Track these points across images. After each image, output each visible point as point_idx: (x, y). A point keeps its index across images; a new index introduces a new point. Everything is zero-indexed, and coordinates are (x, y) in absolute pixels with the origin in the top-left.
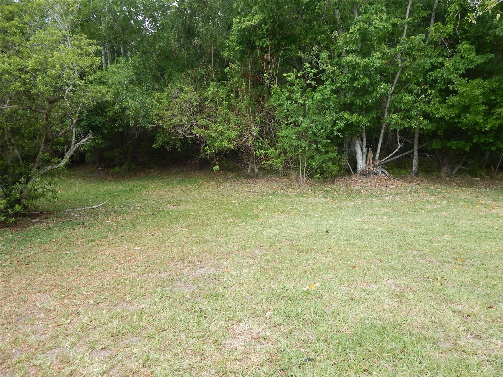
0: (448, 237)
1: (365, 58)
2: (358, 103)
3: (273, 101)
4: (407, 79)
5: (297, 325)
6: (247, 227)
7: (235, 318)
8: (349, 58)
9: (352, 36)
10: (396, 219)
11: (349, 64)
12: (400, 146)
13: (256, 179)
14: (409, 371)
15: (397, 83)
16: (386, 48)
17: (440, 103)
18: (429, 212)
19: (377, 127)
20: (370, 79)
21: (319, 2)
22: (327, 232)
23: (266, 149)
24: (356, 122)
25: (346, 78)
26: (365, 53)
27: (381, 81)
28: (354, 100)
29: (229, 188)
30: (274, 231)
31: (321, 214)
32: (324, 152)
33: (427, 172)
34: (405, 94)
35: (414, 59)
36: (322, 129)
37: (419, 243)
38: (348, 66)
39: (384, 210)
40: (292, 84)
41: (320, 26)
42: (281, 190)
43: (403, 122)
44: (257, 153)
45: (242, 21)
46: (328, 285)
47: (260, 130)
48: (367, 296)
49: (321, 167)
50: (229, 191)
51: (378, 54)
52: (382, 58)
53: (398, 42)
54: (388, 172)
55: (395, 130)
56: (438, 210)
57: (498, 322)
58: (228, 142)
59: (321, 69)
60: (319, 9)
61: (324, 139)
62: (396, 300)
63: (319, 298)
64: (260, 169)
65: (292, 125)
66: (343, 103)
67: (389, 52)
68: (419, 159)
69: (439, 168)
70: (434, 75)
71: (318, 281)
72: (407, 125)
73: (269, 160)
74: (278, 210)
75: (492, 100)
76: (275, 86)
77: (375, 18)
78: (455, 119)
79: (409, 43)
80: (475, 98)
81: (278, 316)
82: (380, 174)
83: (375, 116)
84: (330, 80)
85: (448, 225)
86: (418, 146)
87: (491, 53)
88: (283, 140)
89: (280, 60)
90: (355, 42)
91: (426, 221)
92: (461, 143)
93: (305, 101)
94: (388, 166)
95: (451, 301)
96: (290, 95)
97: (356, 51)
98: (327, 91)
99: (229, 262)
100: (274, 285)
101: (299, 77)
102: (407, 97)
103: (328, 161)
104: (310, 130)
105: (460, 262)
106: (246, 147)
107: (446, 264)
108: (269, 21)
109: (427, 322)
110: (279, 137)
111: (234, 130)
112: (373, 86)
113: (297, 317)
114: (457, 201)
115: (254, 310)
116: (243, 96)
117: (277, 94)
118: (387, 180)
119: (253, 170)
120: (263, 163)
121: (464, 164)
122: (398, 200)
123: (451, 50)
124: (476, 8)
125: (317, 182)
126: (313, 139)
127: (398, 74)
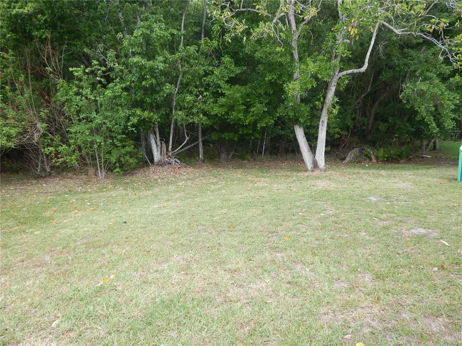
0: (224, 211)
1: (150, 60)
2: (148, 101)
3: (60, 96)
4: (187, 82)
5: (88, 325)
6: (36, 233)
7: (12, 341)
8: (136, 59)
9: (136, 40)
10: (187, 201)
11: (136, 64)
12: (187, 138)
13: (49, 178)
14: (190, 333)
15: (180, 85)
16: (167, 54)
17: (213, 103)
18: (212, 192)
19: (167, 122)
20: (156, 79)
21: (101, 2)
22: (125, 222)
23: (57, 146)
24: (147, 118)
25: (134, 77)
26: (150, 56)
27: (166, 82)
28: (144, 98)
29: (14, 191)
30: (68, 231)
31: (121, 206)
32: (121, 146)
33: (211, 159)
34: (187, 95)
35: (192, 66)
36: (117, 124)
37: (203, 219)
38: (135, 66)
39: (178, 195)
40: (80, 80)
41: (104, 26)
42: (78, 187)
43: (187, 118)
44: (46, 151)
45: (12, 7)
46: (122, 275)
47: (48, 126)
48: (158, 276)
49: (119, 161)
50: (13, 195)
51: (161, 58)
52: (165, 62)
53: (177, 50)
54: (181, 161)
55: (182, 125)
56: (219, 189)
57: (254, 270)
58: (7, 140)
59: (109, 67)
60: (101, 8)
61: (119, 134)
62: (183, 272)
63: (112, 290)
64: (52, 167)
65: (85, 120)
66: (135, 101)
67: (171, 58)
68: (203, 148)
69: (219, 155)
70: (207, 80)
71: (113, 274)
72: (191, 121)
73: (62, 157)
74: (75, 208)
75: (248, 101)
76: (61, 80)
77: (156, 26)
78: (225, 116)
79: (186, 51)
80: (236, 100)
81: (66, 322)
82: (173, 163)
83: (164, 113)
84: (119, 78)
85: (225, 201)
86: (202, 138)
87: (245, 66)
88: (76, 136)
89: (64, 54)
90: (140, 45)
91: (210, 199)
92: (232, 134)
93: (95, 97)
94: (179, 156)
95: (224, 262)
96: (79, 90)
97: (141, 54)
98: (118, 88)
99: (8, 277)
100: (65, 289)
101: (87, 73)
102: (188, 97)
103: (125, 155)
104: (104, 126)
105: (232, 229)
106: (31, 145)
107: (223, 233)
108: (46, 12)
109: (206, 285)
110: (71, 133)
111: (14, 127)
112: (160, 86)
113: (88, 316)
114: (232, 180)
115: (38, 323)
116: (23, 89)
117: (64, 89)
118: (180, 168)
119: (44, 170)
120: (54, 161)
121: (236, 151)
122: (189, 184)
123: (218, 61)
124: (230, 30)
125: (117, 175)
126: (108, 134)
127: (180, 77)
